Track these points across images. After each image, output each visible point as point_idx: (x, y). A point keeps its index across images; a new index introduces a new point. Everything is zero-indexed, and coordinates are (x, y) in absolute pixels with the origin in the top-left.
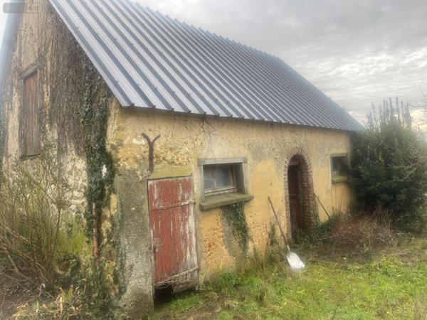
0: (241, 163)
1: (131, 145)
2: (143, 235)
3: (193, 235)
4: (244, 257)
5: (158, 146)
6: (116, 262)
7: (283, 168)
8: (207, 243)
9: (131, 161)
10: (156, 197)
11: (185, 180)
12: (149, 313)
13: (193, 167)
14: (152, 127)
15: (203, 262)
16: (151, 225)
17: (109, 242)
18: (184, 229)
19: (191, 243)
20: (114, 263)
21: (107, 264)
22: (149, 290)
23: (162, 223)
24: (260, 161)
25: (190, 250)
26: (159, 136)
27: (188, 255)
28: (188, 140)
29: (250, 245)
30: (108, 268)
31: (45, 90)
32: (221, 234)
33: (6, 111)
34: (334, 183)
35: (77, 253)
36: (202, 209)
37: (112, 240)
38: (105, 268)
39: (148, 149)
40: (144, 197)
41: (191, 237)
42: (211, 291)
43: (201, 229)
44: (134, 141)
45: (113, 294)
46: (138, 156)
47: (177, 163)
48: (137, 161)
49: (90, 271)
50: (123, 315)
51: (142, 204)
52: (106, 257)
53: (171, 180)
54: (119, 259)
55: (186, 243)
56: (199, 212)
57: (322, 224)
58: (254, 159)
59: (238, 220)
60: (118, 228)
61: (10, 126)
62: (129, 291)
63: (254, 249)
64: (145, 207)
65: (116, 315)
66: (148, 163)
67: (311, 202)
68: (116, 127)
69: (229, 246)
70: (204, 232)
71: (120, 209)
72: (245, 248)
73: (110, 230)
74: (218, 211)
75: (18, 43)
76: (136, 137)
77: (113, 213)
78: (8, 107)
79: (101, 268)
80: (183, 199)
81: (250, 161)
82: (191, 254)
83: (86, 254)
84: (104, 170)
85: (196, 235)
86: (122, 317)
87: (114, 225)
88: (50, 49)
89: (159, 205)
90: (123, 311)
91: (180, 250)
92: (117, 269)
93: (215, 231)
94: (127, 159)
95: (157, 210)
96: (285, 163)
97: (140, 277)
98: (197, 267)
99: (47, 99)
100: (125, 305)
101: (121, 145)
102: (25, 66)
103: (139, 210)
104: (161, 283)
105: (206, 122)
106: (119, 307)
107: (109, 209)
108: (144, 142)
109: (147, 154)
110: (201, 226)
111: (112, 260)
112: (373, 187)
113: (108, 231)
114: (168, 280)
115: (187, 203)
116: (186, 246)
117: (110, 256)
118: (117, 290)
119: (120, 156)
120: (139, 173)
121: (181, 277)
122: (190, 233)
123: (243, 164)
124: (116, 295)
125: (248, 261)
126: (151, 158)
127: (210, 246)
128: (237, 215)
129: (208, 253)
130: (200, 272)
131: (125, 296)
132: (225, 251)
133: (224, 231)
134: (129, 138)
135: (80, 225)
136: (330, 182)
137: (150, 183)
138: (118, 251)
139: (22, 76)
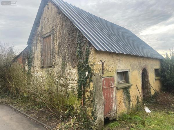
0: (128, 71)
1: (97, 64)
2: (101, 98)
3: (115, 99)
4: (129, 108)
5: (105, 65)
6: (93, 108)
7: (140, 74)
8: (119, 102)
9: (97, 70)
10: (104, 84)
11: (112, 78)
12: (103, 128)
13: (114, 73)
14: (103, 58)
15: (118, 109)
16: (103, 95)
17: (89, 100)
18: (112, 96)
19: (114, 102)
20: (92, 109)
21: (88, 109)
22: (103, 119)
23: (106, 94)
24: (134, 71)
25: (114, 104)
26: (105, 61)
27: (113, 106)
28: (113, 62)
29: (131, 103)
30: (88, 110)
31: (55, 43)
32: (123, 99)
33: (34, 50)
34: (156, 79)
35: (72, 104)
36: (117, 89)
37: (91, 100)
38: (87, 110)
39: (102, 66)
40: (101, 84)
41: (114, 99)
42: (121, 120)
43: (117, 96)
44: (98, 63)
45: (91, 120)
46: (99, 68)
47: (110, 71)
48: (99, 70)
49: (79, 111)
50: (96, 128)
51: (101, 86)
52: (88, 106)
53: (108, 77)
54: (95, 107)
55: (113, 102)
56: (116, 90)
57: (152, 96)
58: (132, 70)
59: (128, 93)
60: (94, 95)
61: (36, 55)
62: (97, 119)
63: (132, 105)
64: (101, 87)
65: (93, 128)
66: (102, 71)
67: (149, 87)
68: (93, 58)
69: (125, 103)
70: (118, 98)
71: (94, 88)
72: (129, 104)
73: (90, 96)
74: (122, 90)
75: (40, 24)
76: (99, 62)
77: (91, 89)
78: (35, 48)
79: (85, 110)
80: (112, 85)
81: (131, 71)
82: (114, 106)
83: (77, 105)
84: (87, 73)
85: (116, 99)
86: (96, 129)
87: (92, 94)
88: (58, 27)
89: (105, 87)
90: (96, 126)
91: (111, 104)
92: (93, 110)
93: (121, 97)
94: (96, 70)
95: (105, 89)
96: (141, 71)
97: (100, 114)
98: (116, 111)
99: (56, 46)
100: (97, 124)
101: (95, 64)
102: (44, 33)
103: (100, 89)
104: (106, 116)
105: (118, 56)
106: (94, 125)
107: (89, 88)
108: (101, 63)
109: (102, 68)
110: (117, 95)
111: (91, 107)
112: (170, 81)
113: (88, 96)
114: (108, 115)
115: (113, 86)
116: (113, 103)
117: (89, 106)
118: (93, 118)
119: (94, 68)
120: (99, 75)
121: (111, 115)
122: (114, 98)
123: (129, 72)
124: (93, 120)
125: (131, 109)
126: (103, 69)
127: (119, 103)
128: (127, 91)
129: (119, 106)
130: (117, 113)
131: (96, 121)
132: (124, 105)
133: (123, 98)
134: (97, 62)
135: (73, 94)
136: (154, 79)
137: (103, 78)
138: (94, 104)
139: (43, 37)
